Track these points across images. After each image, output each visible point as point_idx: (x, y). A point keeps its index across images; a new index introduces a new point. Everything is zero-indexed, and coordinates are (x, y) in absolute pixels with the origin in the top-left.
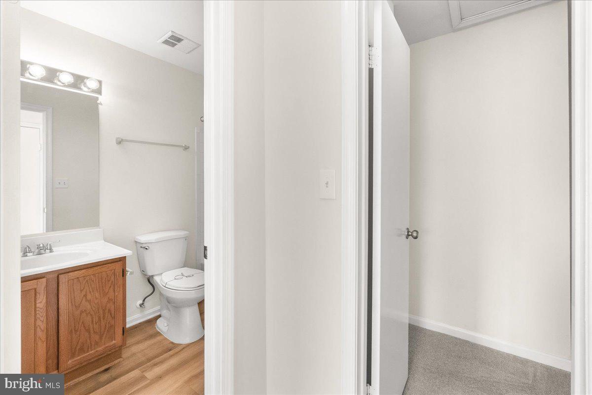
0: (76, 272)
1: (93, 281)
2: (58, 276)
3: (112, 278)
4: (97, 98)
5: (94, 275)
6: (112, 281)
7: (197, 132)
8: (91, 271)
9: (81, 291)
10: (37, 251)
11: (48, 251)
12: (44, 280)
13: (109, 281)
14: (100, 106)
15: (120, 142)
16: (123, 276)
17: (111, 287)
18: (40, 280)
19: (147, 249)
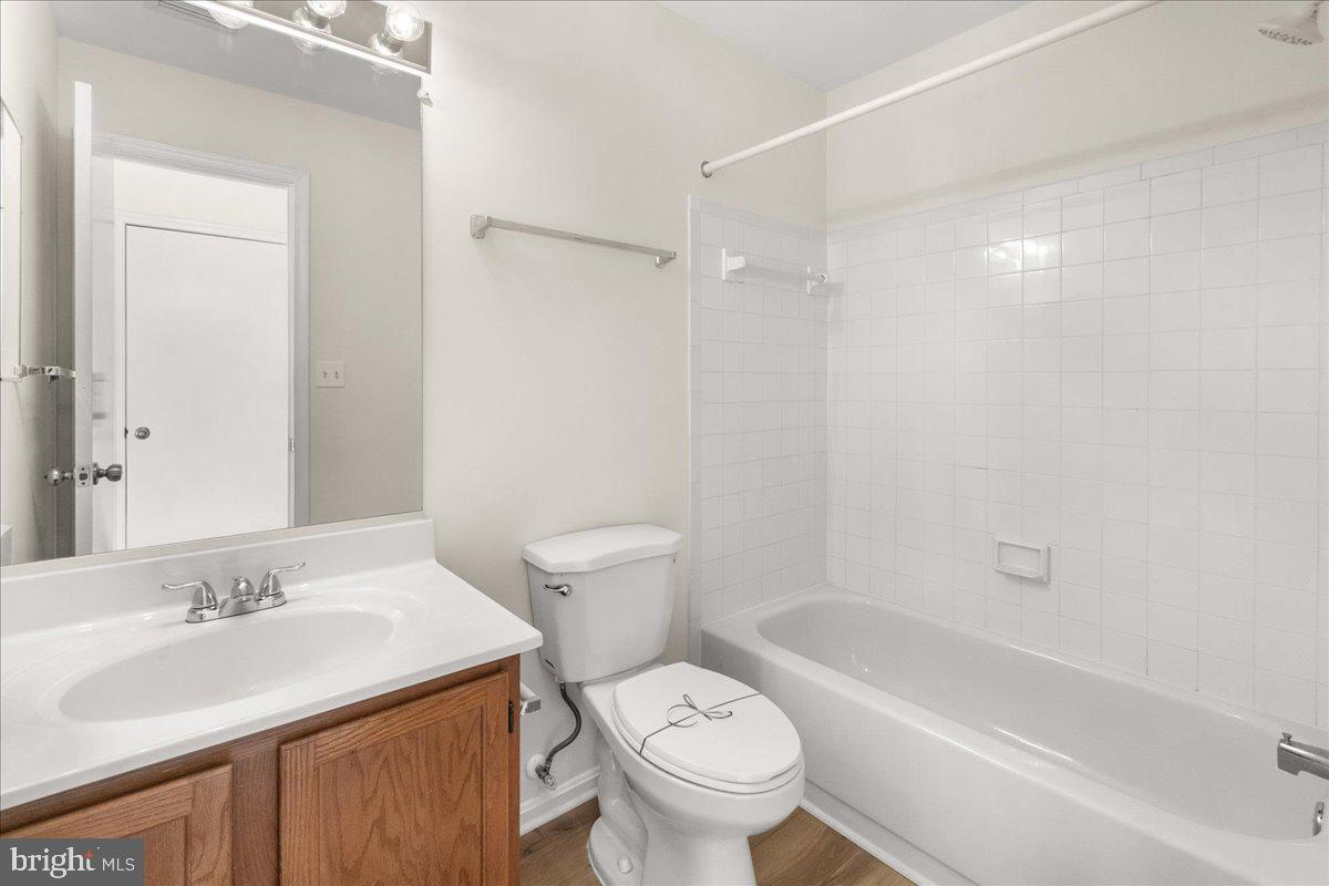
0: (346, 729)
1: (409, 761)
2: (279, 750)
3: (475, 745)
4: (417, 82)
5: (412, 736)
6: (474, 755)
7: (692, 210)
8: (398, 721)
9: (365, 804)
10: (232, 603)
11: (267, 601)
12: (224, 772)
13: (462, 754)
14: (425, 108)
15: (483, 229)
16: (510, 730)
17: (469, 776)
18: (207, 775)
19: (563, 593)
